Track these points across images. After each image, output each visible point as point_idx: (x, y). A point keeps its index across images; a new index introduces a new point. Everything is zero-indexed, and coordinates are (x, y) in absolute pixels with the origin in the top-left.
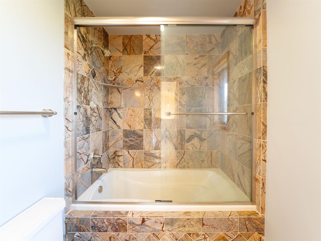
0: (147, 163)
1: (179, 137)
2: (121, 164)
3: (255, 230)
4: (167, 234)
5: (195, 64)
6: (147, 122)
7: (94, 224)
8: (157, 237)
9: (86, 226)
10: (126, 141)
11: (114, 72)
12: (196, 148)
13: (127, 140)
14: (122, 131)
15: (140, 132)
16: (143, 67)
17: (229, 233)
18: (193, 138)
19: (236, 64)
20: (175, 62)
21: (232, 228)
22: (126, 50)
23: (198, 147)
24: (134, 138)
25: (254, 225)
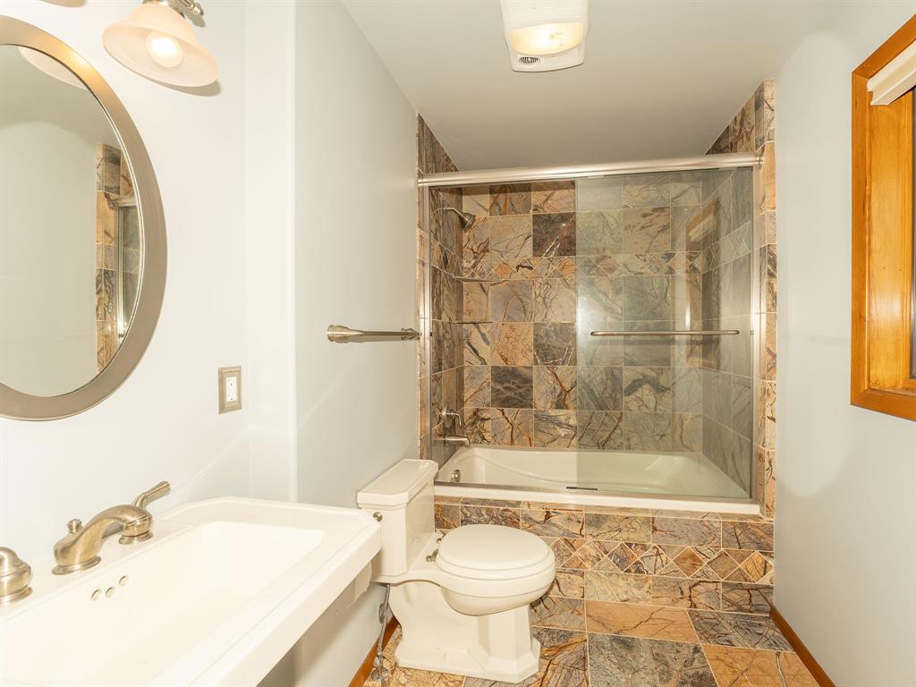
0: (540, 435)
1: (610, 383)
2: (488, 436)
3: (754, 546)
4: (588, 542)
5: (643, 228)
6: (540, 351)
7: (466, 517)
8: (572, 545)
9: (452, 519)
10: (498, 390)
11: (472, 250)
12: (646, 406)
13: (498, 387)
14: (490, 369)
15: (526, 372)
16: (531, 238)
17: (704, 549)
18: (641, 386)
19: (728, 232)
20: (599, 226)
21: (710, 539)
22: (498, 204)
23: (652, 405)
24: (514, 383)
25: (753, 537)
